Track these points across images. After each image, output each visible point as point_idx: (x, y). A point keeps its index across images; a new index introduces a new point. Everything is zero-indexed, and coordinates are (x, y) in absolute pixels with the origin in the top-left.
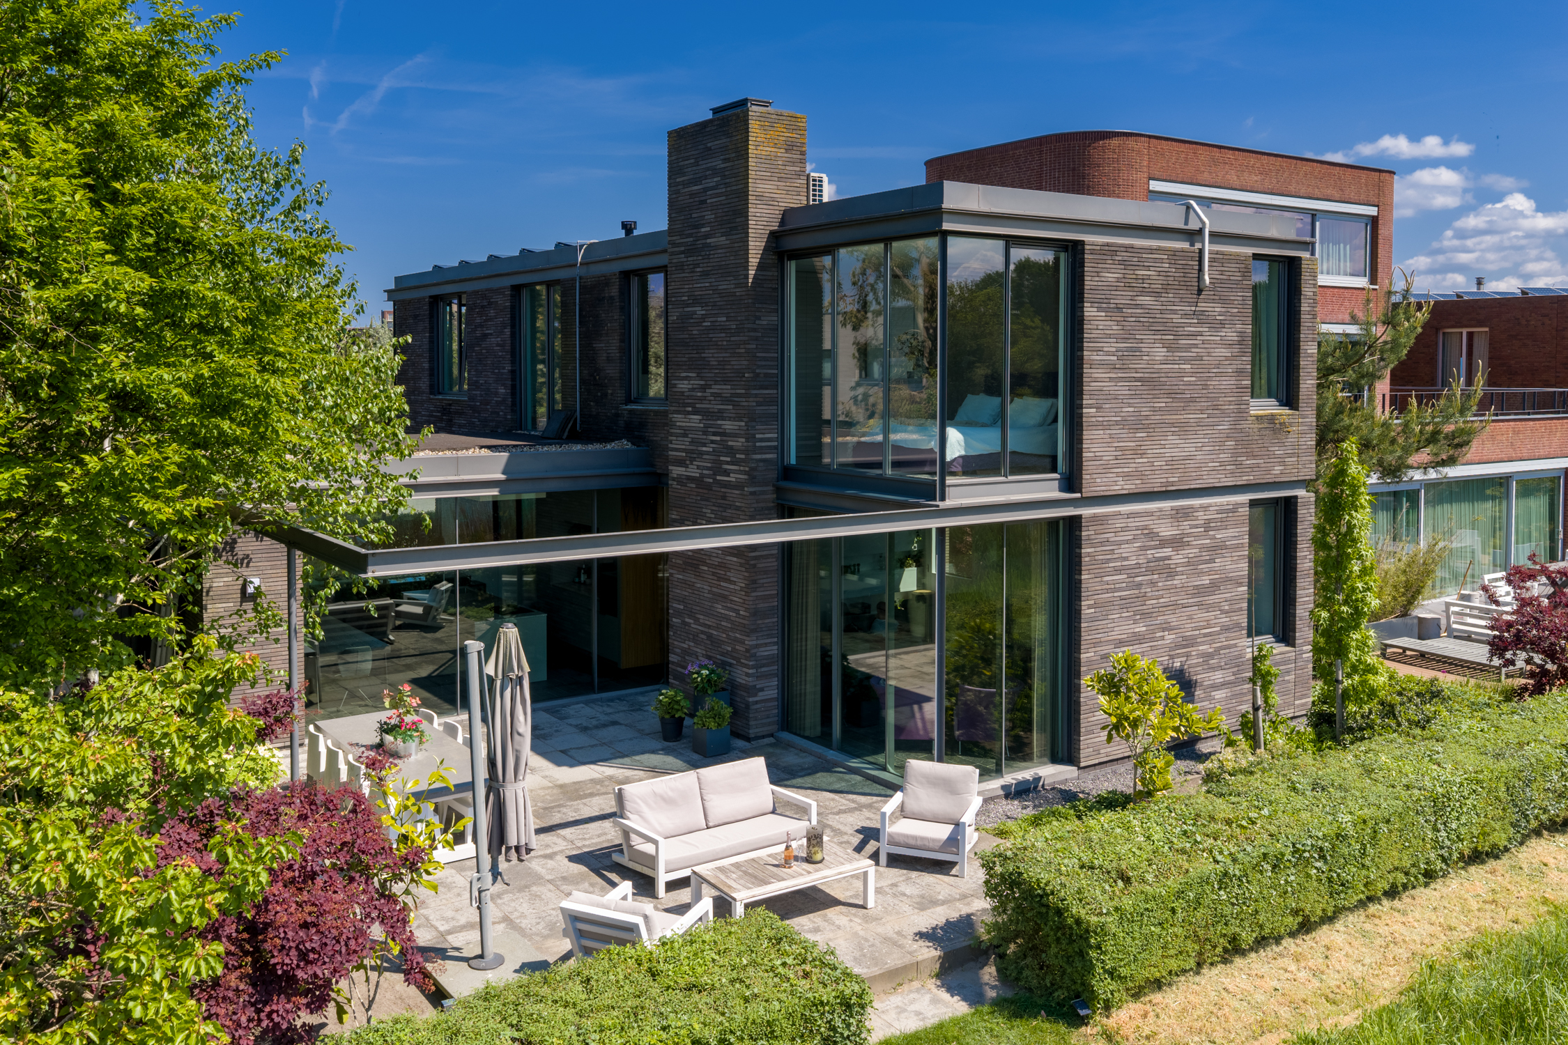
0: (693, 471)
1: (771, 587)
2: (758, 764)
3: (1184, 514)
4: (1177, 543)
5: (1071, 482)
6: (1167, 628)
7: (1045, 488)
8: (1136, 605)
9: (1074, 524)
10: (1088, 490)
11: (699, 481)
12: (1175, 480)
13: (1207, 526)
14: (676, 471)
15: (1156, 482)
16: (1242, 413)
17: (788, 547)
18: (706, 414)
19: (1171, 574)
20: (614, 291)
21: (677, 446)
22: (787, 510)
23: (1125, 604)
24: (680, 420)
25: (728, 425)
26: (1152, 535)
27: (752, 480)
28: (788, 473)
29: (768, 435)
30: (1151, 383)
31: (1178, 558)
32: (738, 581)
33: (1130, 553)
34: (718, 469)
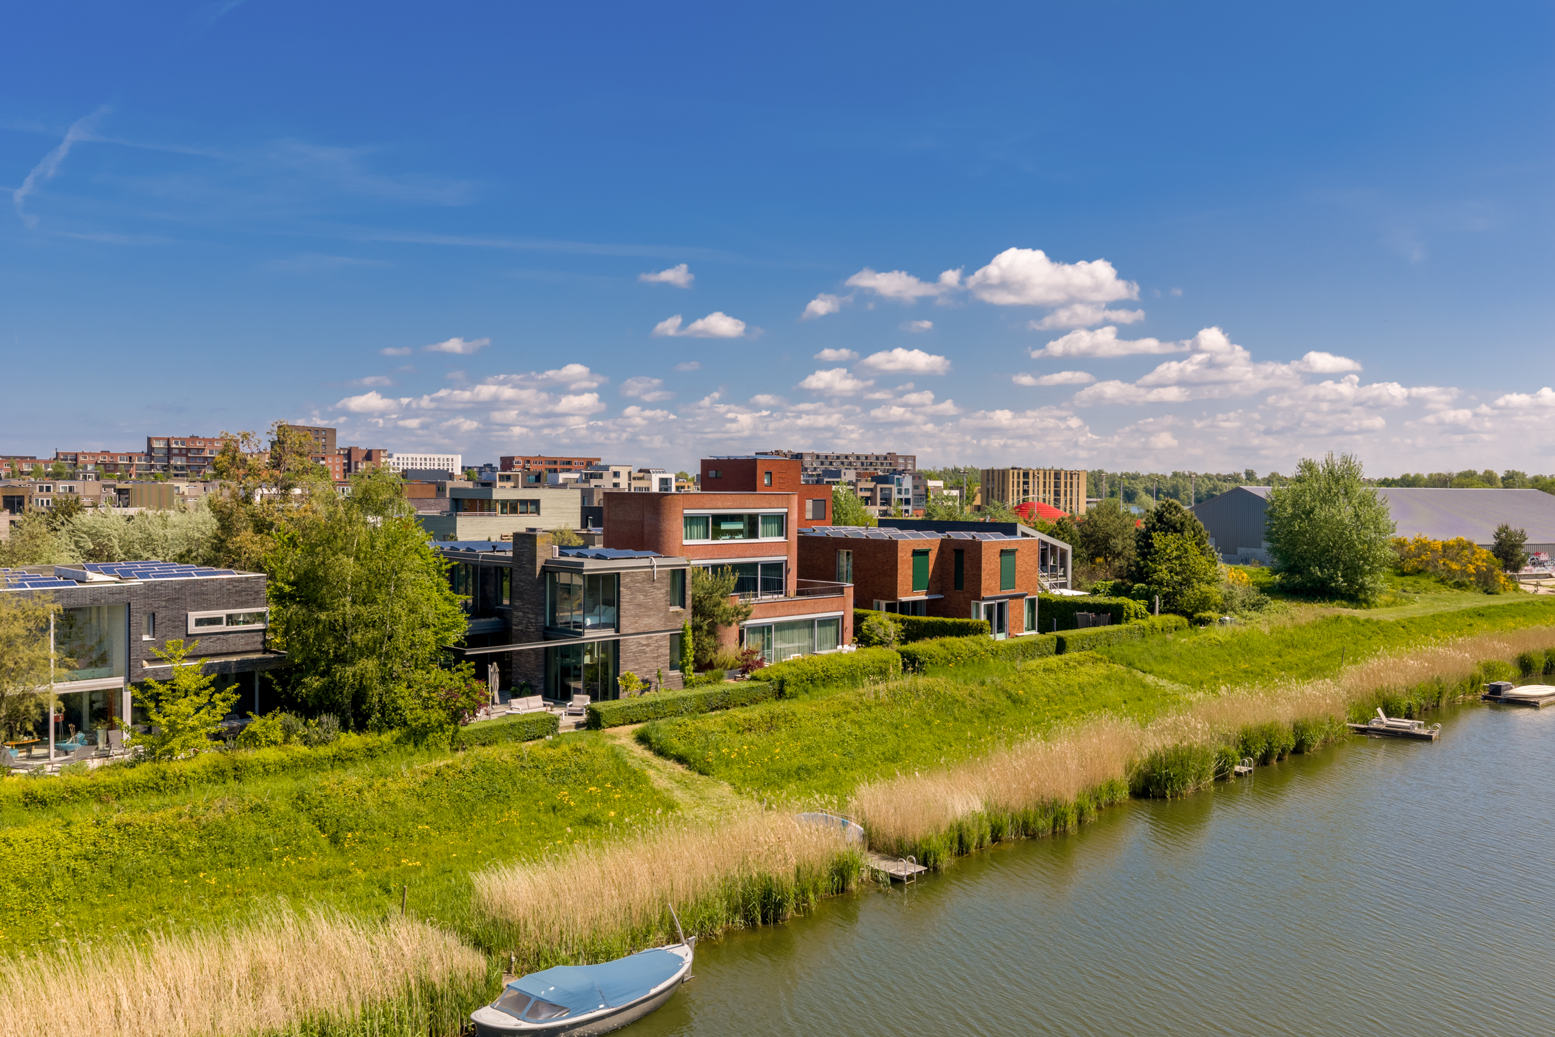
0: (520, 628)
1: (541, 659)
2: (540, 697)
3: (650, 638)
4: (648, 645)
5: (618, 631)
6: (644, 667)
7: (610, 632)
8: (635, 661)
9: (618, 641)
10: (622, 632)
11: (522, 631)
12: (647, 629)
13: (657, 641)
14: (514, 627)
15: (641, 630)
16: (667, 611)
17: (546, 648)
18: (524, 612)
19: (646, 653)
20: (493, 572)
21: (515, 621)
22: (546, 639)
23: (632, 661)
24: (515, 613)
25: (530, 616)
26: (640, 643)
27: (537, 630)
28: (547, 628)
29: (541, 619)
30: (640, 605)
31: (648, 649)
32: (533, 657)
33: (634, 648)
34: (527, 627)
